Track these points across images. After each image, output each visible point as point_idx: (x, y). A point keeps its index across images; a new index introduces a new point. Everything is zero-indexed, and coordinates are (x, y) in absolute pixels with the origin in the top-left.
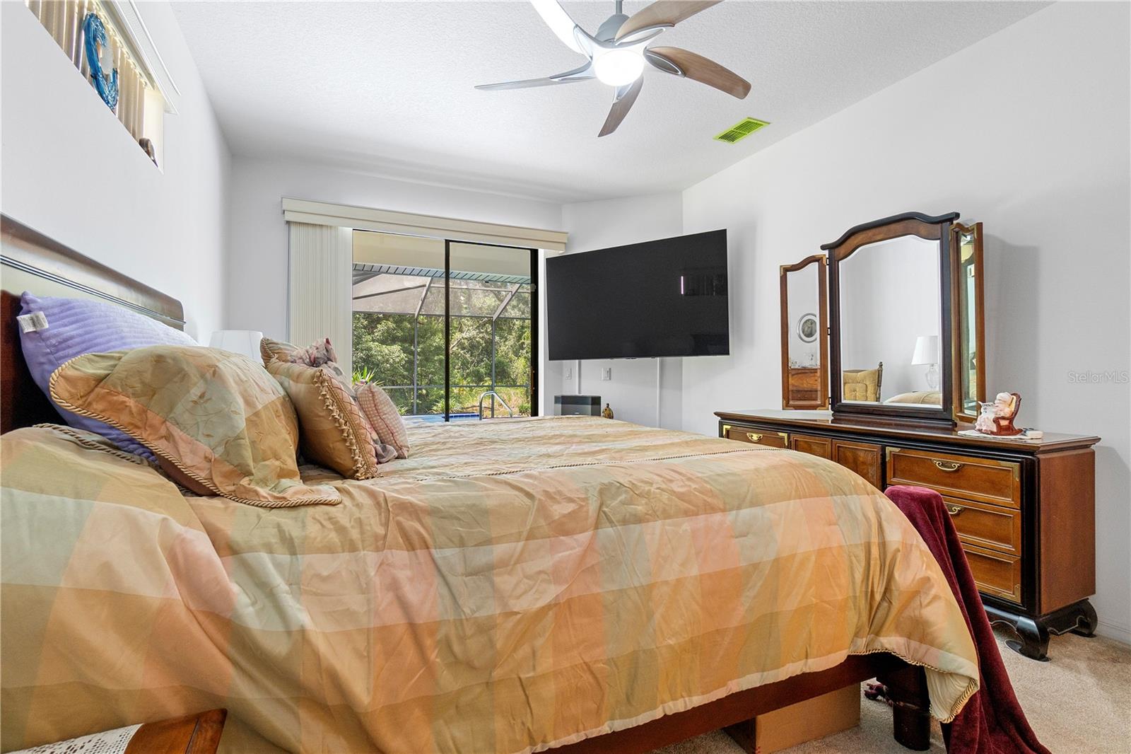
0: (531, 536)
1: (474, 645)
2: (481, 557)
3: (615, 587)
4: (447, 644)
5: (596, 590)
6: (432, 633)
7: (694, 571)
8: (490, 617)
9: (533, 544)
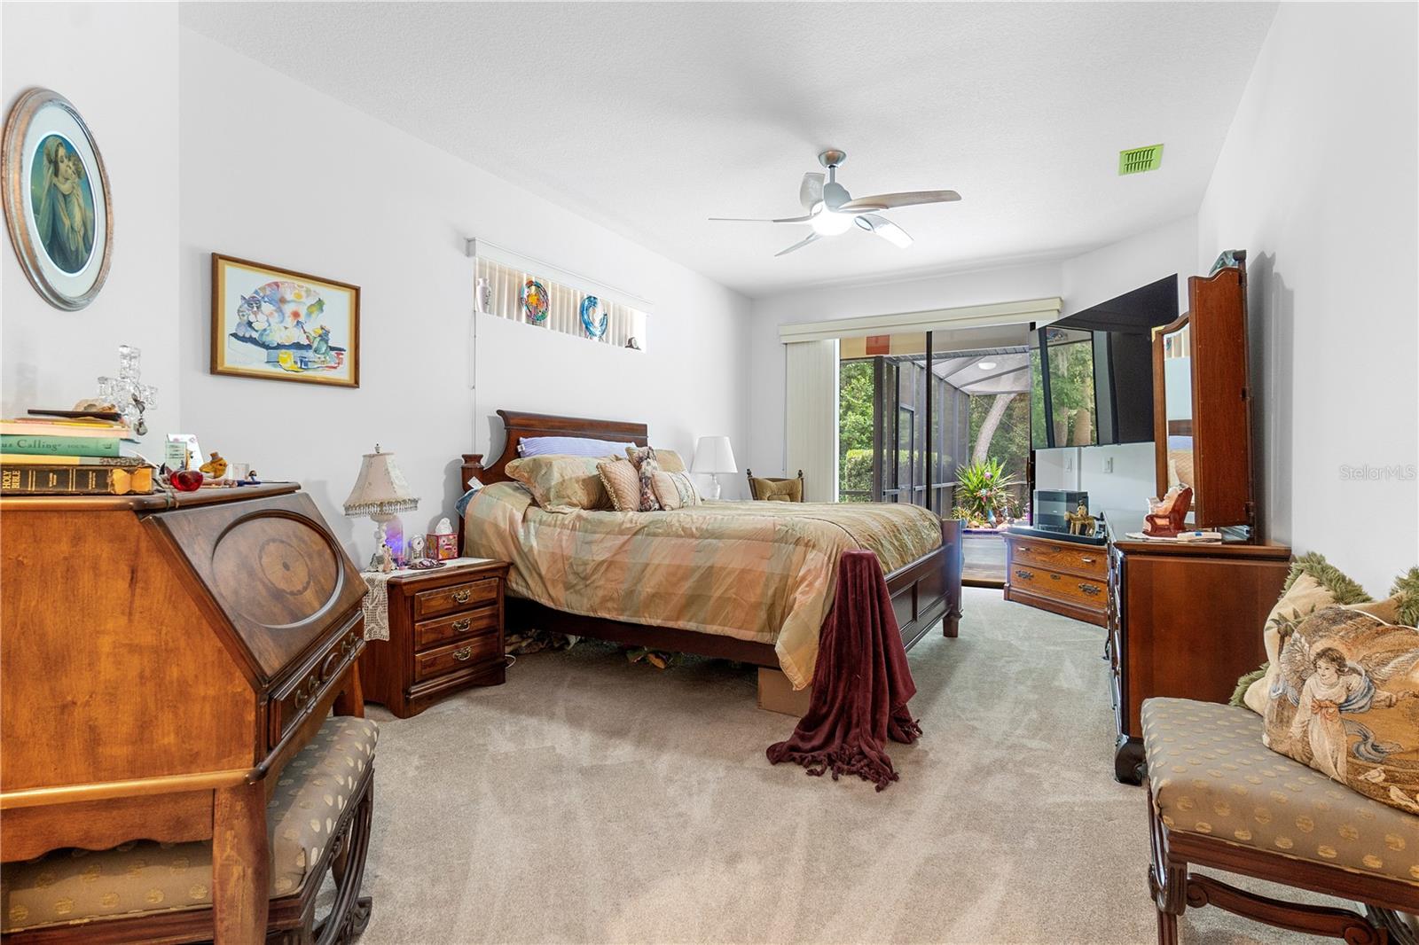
0: (608, 533)
1: (581, 569)
2: (590, 537)
3: (634, 561)
4: (571, 565)
5: (627, 560)
6: (567, 560)
7: (666, 562)
8: (587, 560)
9: (609, 536)
